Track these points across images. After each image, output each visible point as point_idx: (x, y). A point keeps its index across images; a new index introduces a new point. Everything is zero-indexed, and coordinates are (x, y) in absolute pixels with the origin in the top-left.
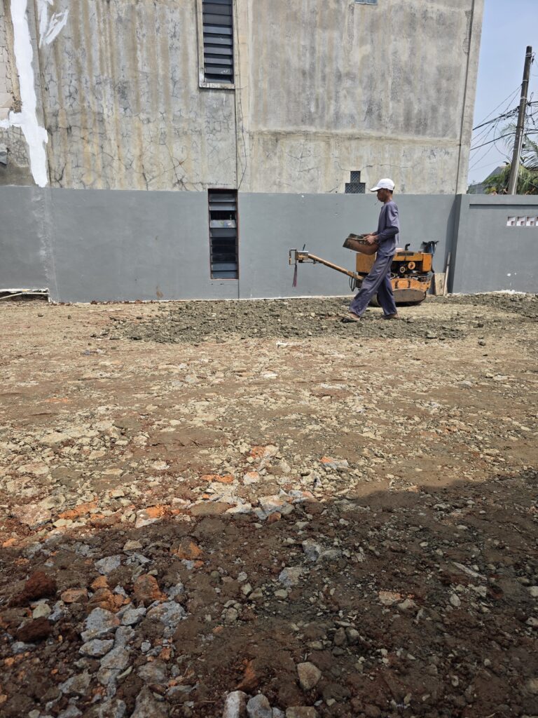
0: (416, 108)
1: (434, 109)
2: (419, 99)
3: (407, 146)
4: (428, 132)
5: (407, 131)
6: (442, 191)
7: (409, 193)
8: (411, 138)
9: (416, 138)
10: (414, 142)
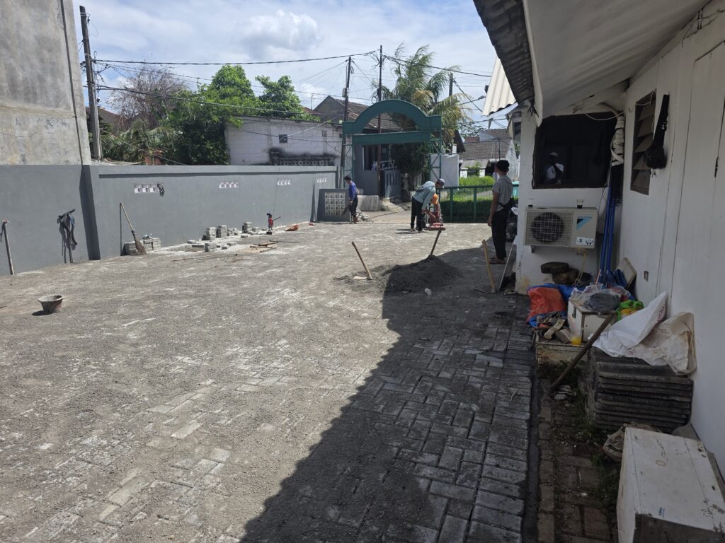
0: (20, 75)
1: (41, 79)
2: (21, 66)
3: (18, 114)
4: (39, 101)
5: (15, 98)
6: (67, 161)
7: (32, 164)
8: (21, 105)
9: (27, 106)
10: (26, 110)
